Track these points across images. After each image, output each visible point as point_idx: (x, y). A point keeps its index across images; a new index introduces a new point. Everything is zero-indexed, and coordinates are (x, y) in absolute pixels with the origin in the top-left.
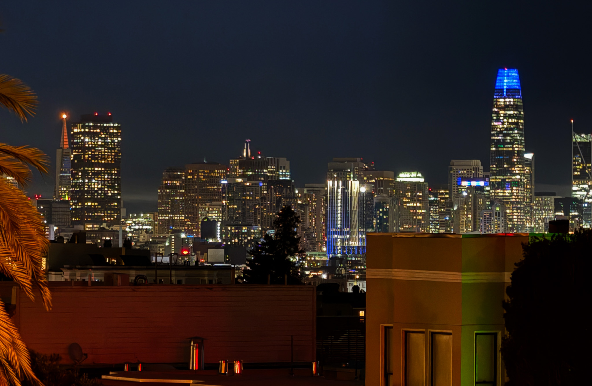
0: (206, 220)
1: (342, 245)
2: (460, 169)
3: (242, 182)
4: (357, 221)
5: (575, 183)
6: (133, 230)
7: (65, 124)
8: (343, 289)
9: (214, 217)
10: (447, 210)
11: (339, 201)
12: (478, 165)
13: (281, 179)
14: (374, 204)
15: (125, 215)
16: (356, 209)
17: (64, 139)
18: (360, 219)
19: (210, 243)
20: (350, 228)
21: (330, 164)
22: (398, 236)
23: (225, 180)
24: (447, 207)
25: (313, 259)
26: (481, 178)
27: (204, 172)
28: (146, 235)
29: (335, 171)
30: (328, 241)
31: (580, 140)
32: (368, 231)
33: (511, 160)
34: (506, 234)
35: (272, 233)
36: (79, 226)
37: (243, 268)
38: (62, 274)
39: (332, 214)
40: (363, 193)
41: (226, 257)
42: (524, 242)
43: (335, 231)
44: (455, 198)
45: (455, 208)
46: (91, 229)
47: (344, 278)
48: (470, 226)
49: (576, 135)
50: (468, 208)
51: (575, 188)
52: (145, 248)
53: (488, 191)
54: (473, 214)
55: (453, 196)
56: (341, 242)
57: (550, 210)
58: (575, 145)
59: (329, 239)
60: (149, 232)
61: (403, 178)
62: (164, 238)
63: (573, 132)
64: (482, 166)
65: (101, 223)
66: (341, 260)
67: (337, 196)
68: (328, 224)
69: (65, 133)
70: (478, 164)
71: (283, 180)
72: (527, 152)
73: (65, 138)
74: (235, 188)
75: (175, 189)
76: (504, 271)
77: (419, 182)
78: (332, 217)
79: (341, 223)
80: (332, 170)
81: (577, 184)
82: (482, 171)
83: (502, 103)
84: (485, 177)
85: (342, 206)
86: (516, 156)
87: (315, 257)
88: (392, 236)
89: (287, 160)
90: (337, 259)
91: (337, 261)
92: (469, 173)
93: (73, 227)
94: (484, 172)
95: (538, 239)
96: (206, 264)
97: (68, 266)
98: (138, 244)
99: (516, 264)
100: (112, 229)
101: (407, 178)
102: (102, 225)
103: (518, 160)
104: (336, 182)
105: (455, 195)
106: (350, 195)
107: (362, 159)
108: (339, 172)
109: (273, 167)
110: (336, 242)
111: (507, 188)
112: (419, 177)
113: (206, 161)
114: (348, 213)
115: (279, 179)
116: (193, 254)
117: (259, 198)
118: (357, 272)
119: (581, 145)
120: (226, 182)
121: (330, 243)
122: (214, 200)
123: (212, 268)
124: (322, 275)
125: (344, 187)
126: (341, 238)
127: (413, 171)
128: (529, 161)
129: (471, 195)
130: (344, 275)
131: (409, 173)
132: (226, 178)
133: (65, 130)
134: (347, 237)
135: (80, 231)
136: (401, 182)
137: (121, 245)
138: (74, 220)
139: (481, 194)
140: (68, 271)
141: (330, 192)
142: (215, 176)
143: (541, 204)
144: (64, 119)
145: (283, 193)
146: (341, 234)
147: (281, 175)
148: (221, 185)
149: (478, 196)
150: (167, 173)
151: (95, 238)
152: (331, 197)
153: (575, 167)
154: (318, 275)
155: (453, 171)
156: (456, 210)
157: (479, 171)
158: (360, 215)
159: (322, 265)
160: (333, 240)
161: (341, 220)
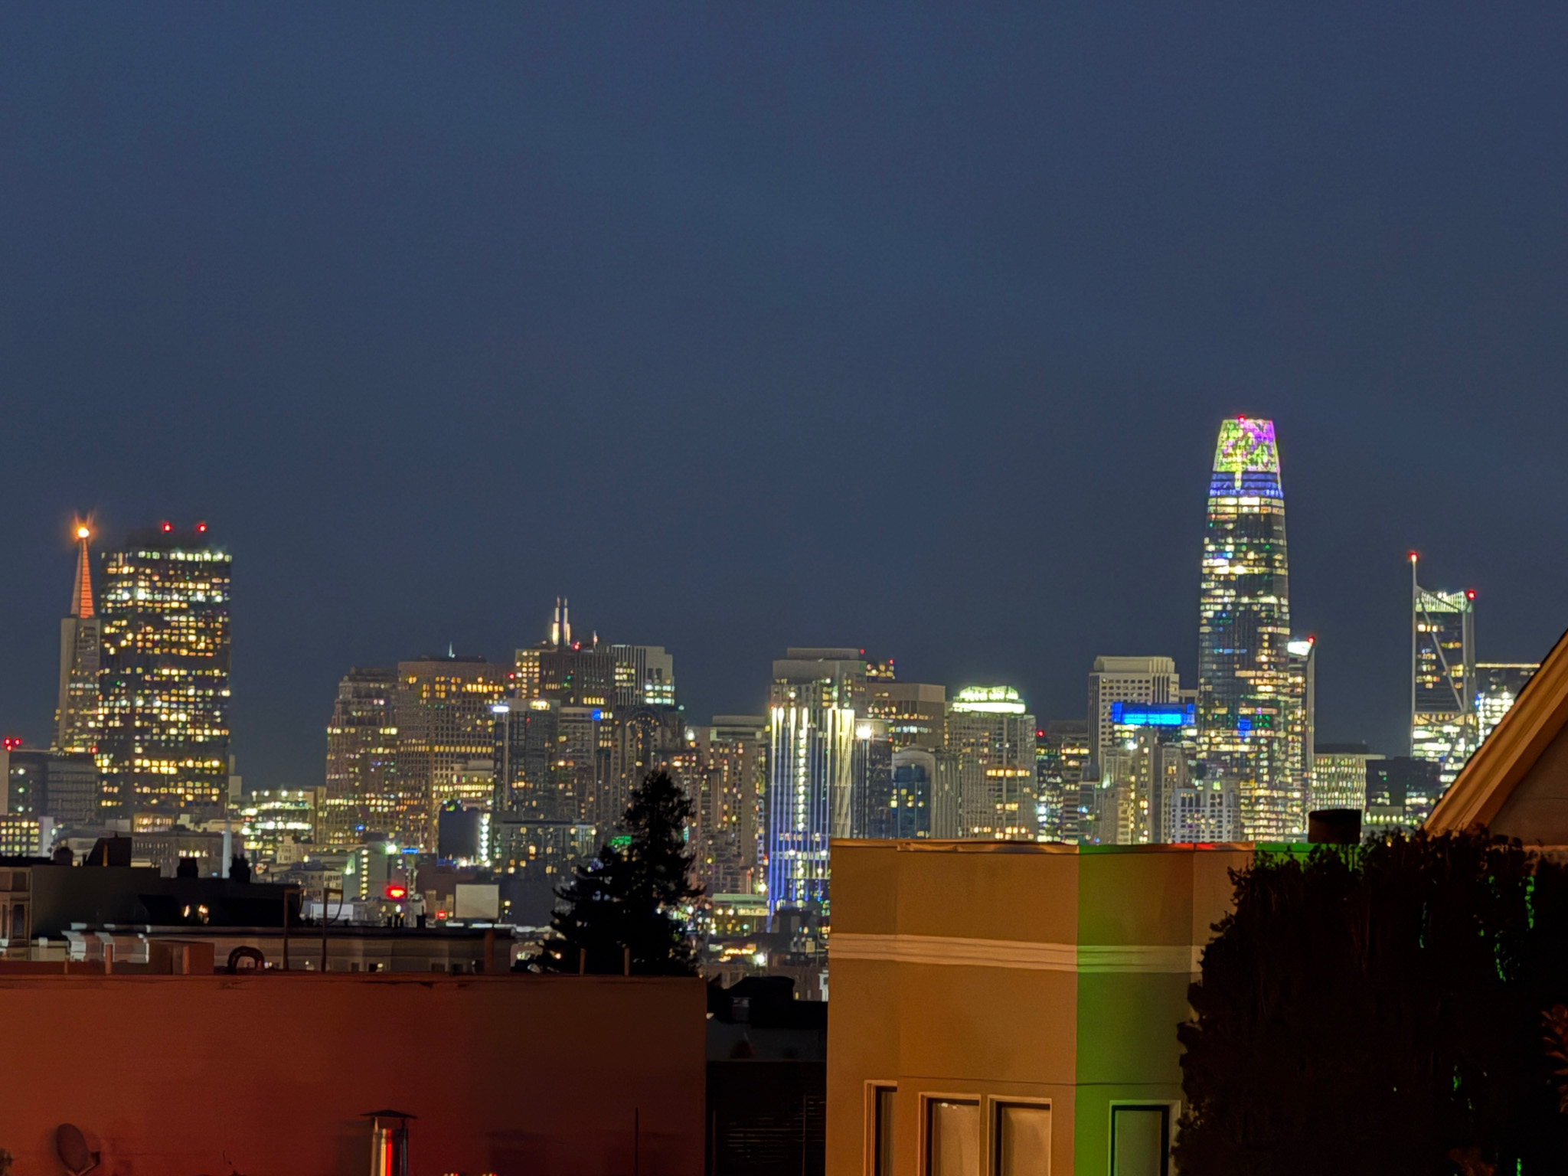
0: (452, 809)
1: (807, 877)
2: (1118, 681)
3: (546, 711)
4: (846, 814)
5: (1421, 721)
6: (259, 833)
7: (85, 553)
8: (809, 992)
10: (1083, 788)
11: (802, 761)
12: (1166, 671)
13: (650, 701)
14: (893, 769)
15: (239, 793)
16: (846, 783)
17: (83, 593)
18: (855, 809)
19: (462, 868)
20: (829, 832)
21: (778, 665)
23: (504, 704)
24: (1085, 780)
25: (730, 912)
26: (1173, 705)
27: (448, 683)
28: (294, 847)
29: (793, 682)
30: (771, 867)
31: (1433, 609)
33: (1254, 659)
34: (1195, 844)
36: (119, 821)
37: (547, 937)
38: (65, 947)
39: (782, 794)
40: (865, 741)
41: (502, 908)
43: (789, 839)
44: (1106, 757)
45: (1106, 784)
46: (150, 830)
47: (811, 964)
48: (1142, 830)
49: (1424, 594)
50: (1140, 784)
51: (1418, 734)
52: (291, 880)
53: (1192, 739)
54: (1151, 798)
55: (1099, 753)
56: (805, 870)
57: (1354, 790)
59: (774, 861)
60: (302, 838)
61: (969, 702)
62: (342, 853)
63: (1416, 588)
64: (1176, 671)
65: (177, 813)
66: (805, 917)
67: (797, 748)
68: (772, 821)
69: (84, 577)
70: (1167, 666)
71: (655, 705)
72: (1292, 637)
73: (83, 589)
74: (528, 725)
75: (373, 728)
76: (1191, 945)
77: (1012, 714)
78: (782, 804)
79: (807, 818)
80: (785, 681)
81: (1426, 722)
82: (1177, 686)
83: (1233, 510)
84: (1184, 701)
85: (810, 773)
86: (1268, 648)
87: (738, 907)
88: (896, 847)
89: (667, 652)
90: (794, 915)
91: (795, 920)
92: (1144, 691)
93: (103, 824)
94: (1181, 688)
96: (449, 924)
97: (83, 926)
98: (272, 870)
100: (205, 829)
101: (980, 701)
102: (179, 818)
104: (793, 711)
105: (1106, 749)
106: (829, 747)
107: (862, 652)
108: (804, 687)
109: (628, 671)
110: (792, 870)
112: (1012, 701)
113: (453, 653)
114: (825, 791)
115: (644, 701)
116: (417, 897)
119: (1440, 623)
120: (504, 709)
121: (777, 872)
122: (474, 755)
123: (465, 934)
124: (754, 954)
126: (805, 858)
127: (999, 684)
128: (1302, 662)
129: (1146, 750)
130: (810, 956)
131: (985, 690)
132: (505, 698)
133: (84, 569)
134: (820, 857)
135: (120, 833)
136: (963, 712)
137: (226, 874)
138: (106, 806)
139: (1172, 746)
140: (83, 938)
141: (777, 739)
142: (477, 694)
143: (1329, 775)
144: (81, 539)
145: (656, 740)
146: (805, 850)
147: (649, 691)
148: (491, 717)
149: (1166, 752)
150: (350, 684)
151: (161, 852)
152: (780, 751)
153: (1419, 679)
154: (742, 955)
155: (1101, 685)
156: (1108, 788)
157: (1168, 686)
158: (855, 799)
159: (755, 930)
160: (783, 862)
161: (805, 812)
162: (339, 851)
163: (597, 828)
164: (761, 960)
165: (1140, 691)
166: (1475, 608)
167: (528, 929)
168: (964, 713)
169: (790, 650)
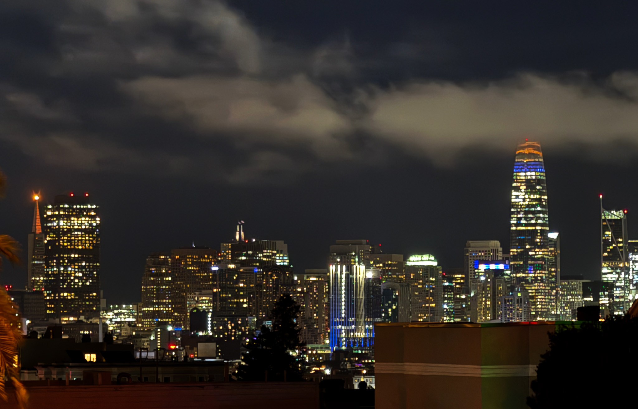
0: (195, 311)
1: (347, 337)
2: (476, 251)
3: (234, 269)
4: (363, 310)
5: (605, 265)
6: (114, 323)
7: (38, 206)
8: (349, 386)
9: (204, 307)
11: (343, 288)
12: (497, 247)
13: (278, 264)
14: (382, 291)
15: (105, 306)
16: (362, 297)
17: (37, 223)
18: (366, 307)
19: (200, 336)
20: (355, 318)
21: (332, 247)
22: (410, 326)
23: (216, 266)
25: (314, 352)
26: (500, 260)
27: (192, 258)
28: (129, 328)
29: (339, 254)
30: (331, 333)
31: (610, 218)
32: (375, 320)
33: (534, 241)
34: (530, 322)
35: (268, 324)
36: (54, 319)
38: (35, 373)
39: (335, 302)
40: (370, 279)
41: (217, 352)
42: (551, 332)
43: (338, 321)
44: (472, 283)
45: (472, 295)
46: (68, 323)
47: (350, 374)
48: (488, 314)
49: (605, 212)
50: (486, 294)
51: (604, 271)
52: (128, 342)
53: (509, 275)
54: (492, 300)
55: (469, 282)
56: (346, 334)
57: (577, 295)
58: (605, 223)
59: (332, 330)
60: (132, 325)
61: (414, 261)
63: (602, 209)
64: (501, 246)
65: (79, 315)
66: (346, 353)
67: (341, 282)
68: (331, 313)
69: (37, 216)
70: (497, 245)
71: (280, 265)
72: (551, 231)
73: (37, 221)
74: (227, 275)
75: (161, 277)
76: (529, 364)
77: (432, 266)
78: (335, 306)
79: (346, 312)
80: (335, 254)
81: (607, 266)
82: (501, 253)
83: (523, 178)
84: (504, 259)
85: (347, 293)
86: (540, 236)
87: (317, 350)
88: (403, 326)
89: (285, 243)
90: (341, 353)
91: (342, 355)
92: (487, 255)
93: (48, 320)
95: (566, 327)
96: (195, 360)
97: (44, 364)
98: (119, 338)
99: (542, 356)
100: (91, 322)
101: (418, 261)
102: (80, 317)
103: (542, 241)
104: (339, 266)
105: (472, 280)
106: (355, 281)
107: (368, 241)
108: (343, 256)
109: (269, 251)
110: (340, 334)
111: (529, 272)
112: (432, 261)
113: (194, 245)
114: (353, 301)
115: (276, 264)
116: (181, 348)
117: (253, 285)
118: (364, 366)
119: (612, 223)
120: (217, 268)
121: (334, 335)
122: (204, 288)
123: (202, 364)
124: (325, 369)
125: (348, 273)
126: (345, 328)
127: (426, 253)
128: (554, 241)
129: (489, 280)
130: (349, 370)
131: (420, 256)
132: (217, 264)
133: (37, 213)
134: (352, 328)
135: (56, 324)
136: (411, 266)
137: (101, 340)
138: (49, 313)
139: (500, 278)
140: (43, 369)
141: (333, 278)
142: (205, 263)
143: (567, 289)
144: (36, 200)
145: (281, 280)
146: (345, 325)
147: (278, 260)
148: (211, 271)
149: (497, 281)
150: (151, 259)
151: (72, 332)
152: (334, 284)
154: (320, 370)
155: (469, 253)
157: (498, 253)
158: (366, 303)
159: (325, 360)
160: (336, 331)
161: (345, 309)
162: (148, 330)
163: (257, 318)
164: (328, 372)
166: (627, 217)
169: (337, 241)
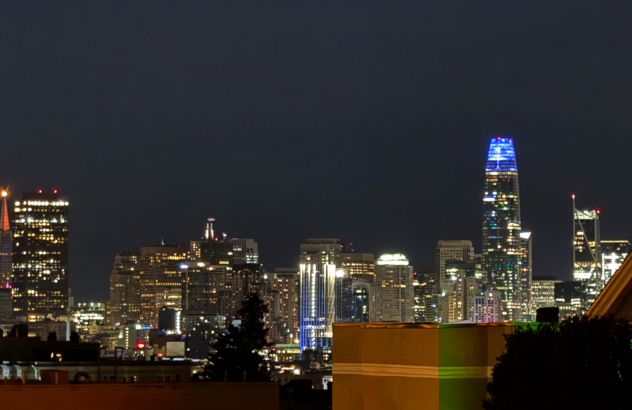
0: (164, 309)
1: (316, 336)
2: (448, 251)
3: (204, 267)
4: (333, 310)
5: (578, 266)
6: (82, 321)
7: (5, 203)
8: (318, 386)
11: (313, 287)
12: (469, 247)
13: (248, 262)
14: (352, 290)
15: (73, 304)
16: (332, 297)
17: (5, 220)
18: (336, 307)
19: (169, 335)
20: (326, 317)
21: (303, 246)
22: (368, 326)
23: (186, 264)
24: (435, 293)
25: (284, 352)
26: (472, 260)
27: (161, 256)
28: (97, 327)
29: (308, 253)
30: (301, 333)
31: (582, 218)
33: (506, 241)
35: (237, 323)
36: (22, 318)
37: (205, 364)
38: (1, 371)
39: (305, 301)
40: (340, 278)
41: (186, 352)
43: (308, 320)
44: (443, 283)
45: (443, 294)
46: (35, 321)
47: (319, 374)
48: (459, 315)
49: (578, 212)
50: (458, 294)
52: (96, 341)
54: (463, 301)
55: (441, 282)
56: (316, 333)
57: (549, 296)
58: (577, 223)
59: (302, 330)
60: (100, 323)
61: (384, 261)
62: (118, 329)
63: (575, 209)
64: (473, 247)
65: (46, 313)
66: (316, 352)
67: (311, 281)
68: (301, 313)
69: (5, 213)
70: (469, 245)
71: (250, 264)
72: (523, 230)
73: (5, 218)
75: (129, 275)
76: (487, 365)
77: (403, 265)
78: (305, 305)
79: (316, 311)
80: (306, 253)
81: (580, 266)
82: (473, 253)
83: (495, 177)
84: (476, 259)
85: (317, 292)
86: (512, 236)
87: (287, 350)
88: (361, 326)
89: (255, 241)
90: (311, 353)
91: (311, 355)
92: (459, 255)
93: (15, 318)
94: (475, 253)
95: (522, 328)
96: (164, 359)
97: (8, 362)
98: (88, 337)
99: (498, 359)
100: (59, 320)
101: (389, 260)
102: (47, 315)
103: (514, 241)
104: (309, 266)
105: (443, 280)
106: (325, 281)
107: (339, 240)
108: (314, 255)
110: (310, 334)
112: (403, 260)
113: (164, 243)
114: (323, 300)
115: (245, 263)
116: (150, 347)
117: (223, 284)
119: (584, 224)
120: (186, 267)
121: (304, 335)
122: (173, 287)
123: (171, 363)
124: (294, 370)
125: (318, 272)
126: (315, 328)
127: (397, 253)
128: (526, 242)
129: (460, 280)
130: (319, 370)
131: (391, 255)
132: (186, 262)
133: (5, 210)
134: (322, 328)
135: (21, 322)
137: (68, 339)
138: (16, 311)
139: (471, 278)
140: (8, 367)
141: (303, 277)
142: (174, 261)
143: (539, 289)
144: (4, 197)
145: (251, 279)
146: (315, 325)
147: (247, 258)
148: (180, 270)
149: (469, 281)
150: (120, 257)
151: (40, 330)
152: (304, 283)
153: (576, 248)
154: (289, 370)
155: (441, 252)
156: (445, 297)
157: (469, 253)
158: (336, 303)
159: (294, 359)
160: (306, 330)
161: (315, 309)
162: (116, 328)
163: (226, 317)
164: (297, 372)
165: (457, 255)
166: (599, 218)
167: (197, 360)
168: (382, 265)
169: (308, 240)
